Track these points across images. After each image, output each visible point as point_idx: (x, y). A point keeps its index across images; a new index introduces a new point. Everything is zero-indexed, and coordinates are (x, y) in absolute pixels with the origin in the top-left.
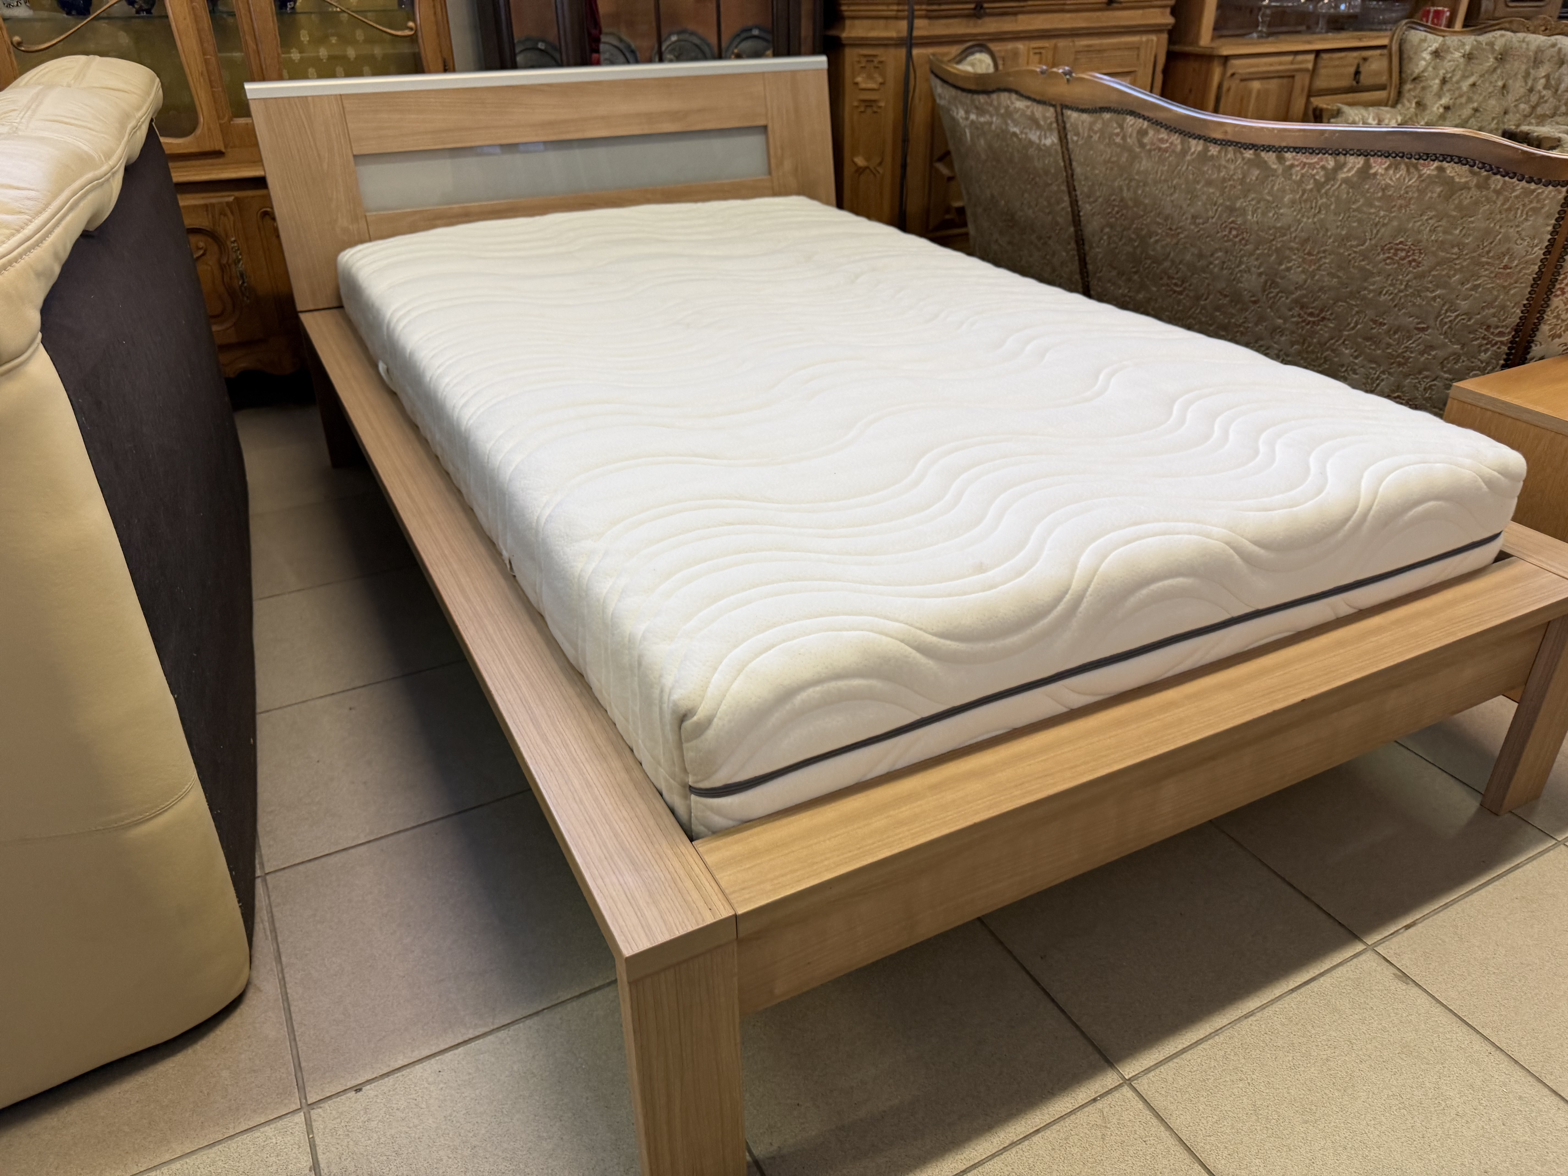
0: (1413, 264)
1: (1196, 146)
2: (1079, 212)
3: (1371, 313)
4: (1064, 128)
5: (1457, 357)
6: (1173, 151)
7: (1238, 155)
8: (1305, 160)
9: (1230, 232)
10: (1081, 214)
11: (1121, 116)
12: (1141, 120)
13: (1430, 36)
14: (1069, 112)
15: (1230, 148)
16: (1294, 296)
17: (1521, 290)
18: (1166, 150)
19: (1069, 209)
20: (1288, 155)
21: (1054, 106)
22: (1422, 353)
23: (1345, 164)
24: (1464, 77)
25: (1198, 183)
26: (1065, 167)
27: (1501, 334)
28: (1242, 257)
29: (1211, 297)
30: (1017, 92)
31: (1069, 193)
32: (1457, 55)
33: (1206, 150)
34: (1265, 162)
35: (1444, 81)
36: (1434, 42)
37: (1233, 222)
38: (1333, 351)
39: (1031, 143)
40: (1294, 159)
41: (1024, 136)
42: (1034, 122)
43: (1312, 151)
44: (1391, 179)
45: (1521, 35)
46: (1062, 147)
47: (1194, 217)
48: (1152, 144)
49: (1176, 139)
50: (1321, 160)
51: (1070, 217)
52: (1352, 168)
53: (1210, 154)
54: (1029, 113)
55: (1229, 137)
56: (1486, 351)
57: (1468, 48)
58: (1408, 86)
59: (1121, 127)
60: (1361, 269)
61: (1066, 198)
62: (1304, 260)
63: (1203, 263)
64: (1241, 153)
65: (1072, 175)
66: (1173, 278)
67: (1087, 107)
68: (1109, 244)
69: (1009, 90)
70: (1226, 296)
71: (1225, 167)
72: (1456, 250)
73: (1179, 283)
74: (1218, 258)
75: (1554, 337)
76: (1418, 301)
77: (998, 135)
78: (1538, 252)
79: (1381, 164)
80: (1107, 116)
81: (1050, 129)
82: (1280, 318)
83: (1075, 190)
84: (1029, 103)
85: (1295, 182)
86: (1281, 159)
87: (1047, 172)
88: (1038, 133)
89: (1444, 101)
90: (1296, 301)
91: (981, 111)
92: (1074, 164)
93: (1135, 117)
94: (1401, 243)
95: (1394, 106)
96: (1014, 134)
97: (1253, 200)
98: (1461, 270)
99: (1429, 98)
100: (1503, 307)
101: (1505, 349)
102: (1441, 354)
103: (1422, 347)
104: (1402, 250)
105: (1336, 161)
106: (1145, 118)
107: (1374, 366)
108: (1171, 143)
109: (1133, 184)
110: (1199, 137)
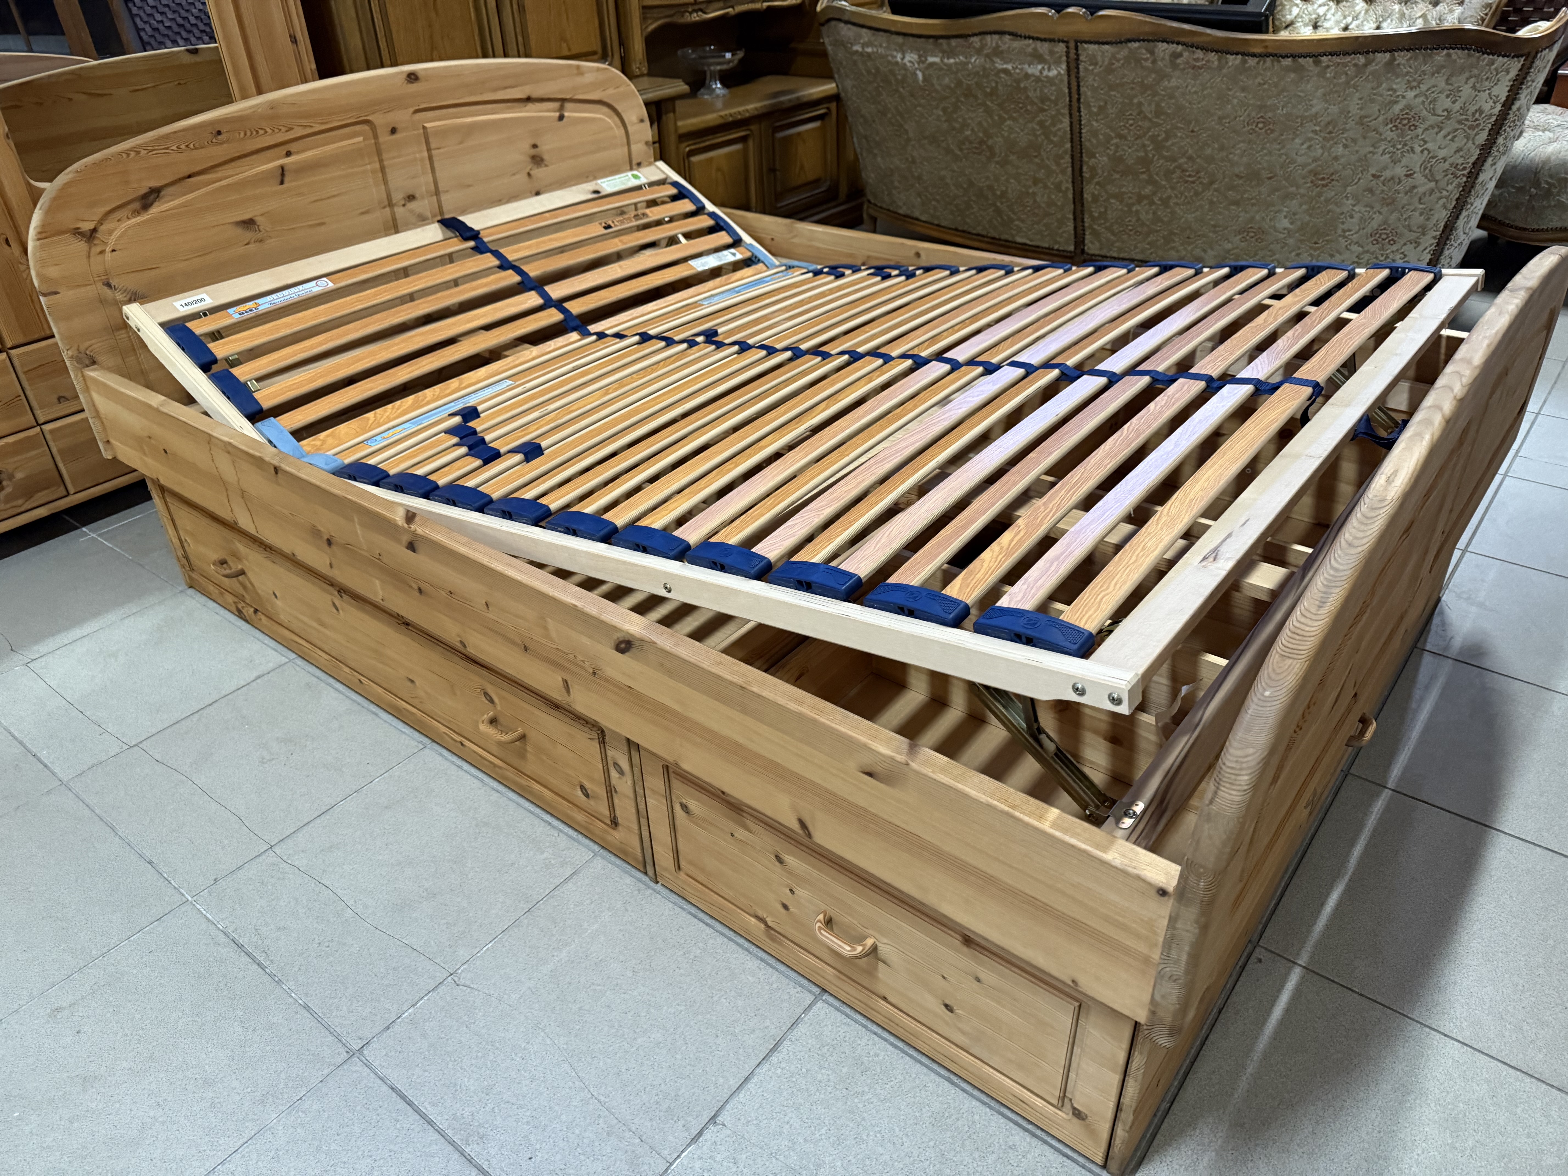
0: (1412, 128)
1: (1234, 61)
2: (1081, 129)
3: (1372, 171)
4: (1077, 59)
5: (1432, 191)
6: (1209, 68)
7: (1276, 64)
8: (1339, 61)
9: (1256, 126)
10: (1083, 131)
11: (1152, 44)
12: (1175, 45)
14: (1086, 46)
15: (1268, 59)
16: (1309, 168)
18: (1200, 68)
19: (1068, 129)
20: (1324, 58)
21: (1063, 41)
22: (1406, 193)
23: (1373, 60)
25: (1230, 90)
26: (1070, 93)
27: (1464, 169)
28: (1265, 144)
29: (1226, 180)
30: (1010, 34)
31: (1071, 115)
33: (1245, 62)
34: (1303, 66)
37: (1262, 117)
38: (1336, 204)
39: (1027, 76)
40: (1329, 60)
41: (1018, 71)
42: (1038, 58)
43: (1346, 54)
44: (1410, 67)
46: (1069, 76)
47: (1220, 118)
48: (1187, 63)
49: (1213, 57)
50: (1354, 59)
51: (1069, 136)
52: (1379, 62)
53: (1247, 65)
54: (1030, 50)
55: (1270, 50)
56: (1451, 184)
59: (1152, 53)
61: (1066, 121)
62: (1324, 139)
63: (1225, 154)
64: (1279, 62)
65: (1079, 100)
66: (1187, 171)
67: (1109, 40)
68: (1116, 152)
69: (1001, 33)
70: (1241, 177)
71: (1261, 75)
72: (1445, 113)
73: (1193, 174)
74: (1240, 148)
76: (1411, 155)
77: (977, 73)
79: (1404, 56)
80: (1136, 45)
81: (1058, 63)
82: (1292, 186)
83: (1079, 111)
84: (1031, 41)
85: (1328, 79)
86: (1317, 63)
87: (1044, 99)
88: (1040, 67)
90: (1310, 172)
91: (951, 54)
92: (1082, 89)
93: (1168, 43)
94: (1407, 114)
96: (1006, 71)
97: (1285, 97)
98: (1445, 127)
100: (1469, 149)
101: (1465, 179)
102: (1421, 190)
103: (1407, 188)
104: (1405, 119)
105: (1366, 59)
106: (1178, 43)
107: (1368, 209)
108: (1208, 61)
109: (1156, 99)
110: (1237, 54)
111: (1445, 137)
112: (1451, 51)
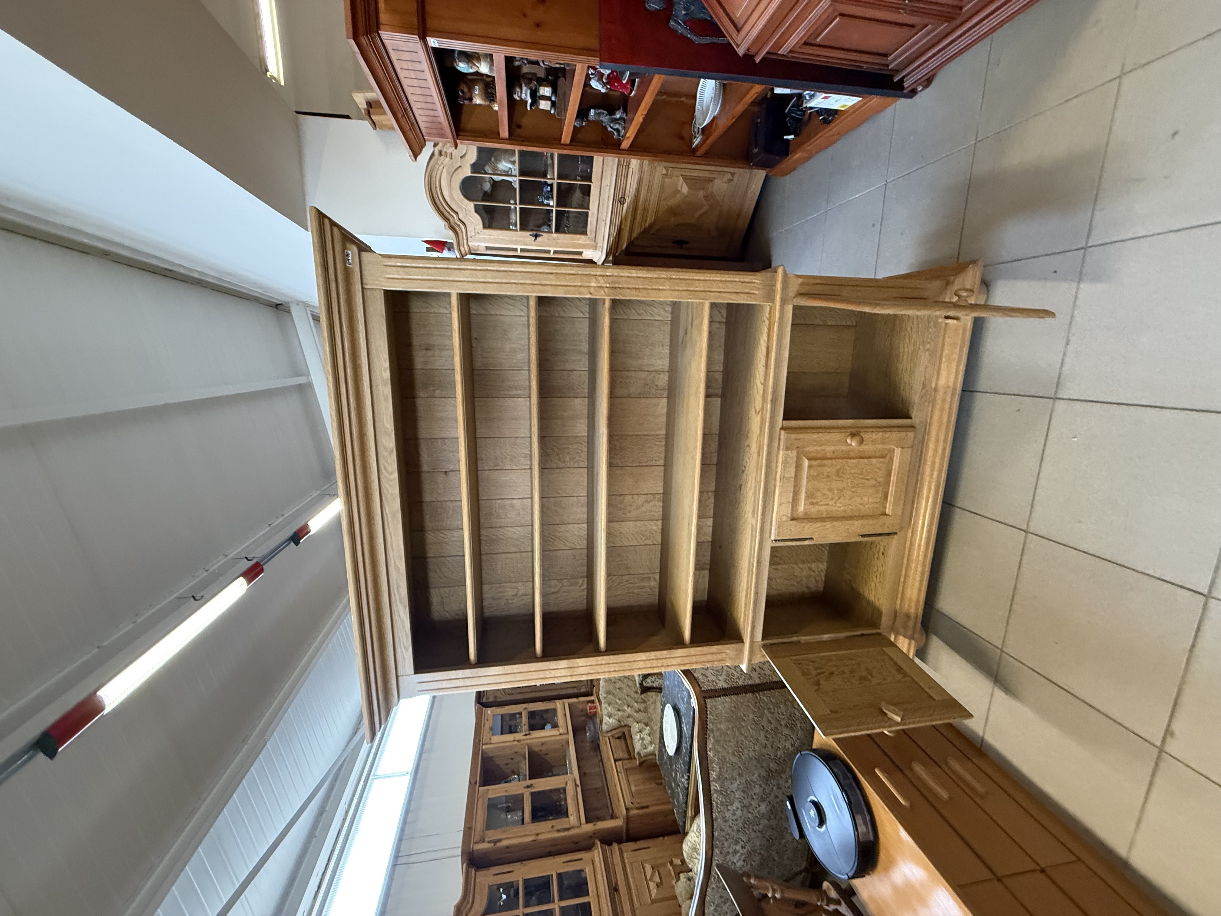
0: (743, 743)
3: (763, 750)
9: (746, 828)
13: (604, 721)
17: (740, 698)
20: (715, 816)
22: (771, 723)
23: (715, 790)
24: (617, 703)
25: (729, 853)
27: (756, 697)
28: (754, 817)
32: (609, 708)
33: (716, 855)
34: (718, 825)
35: (619, 710)
36: (606, 719)
37: (742, 829)
40: (715, 813)
43: (712, 807)
45: (601, 688)
52: (716, 786)
56: (764, 700)
57: (606, 705)
58: (623, 724)
60: (749, 763)
62: (751, 789)
72: (735, 729)
74: (757, 828)
75: (751, 677)
76: (754, 734)
78: (727, 699)
89: (626, 708)
94: (737, 752)
95: (630, 727)
98: (740, 724)
99: (626, 714)
100: (748, 701)
101: (761, 693)
102: (769, 715)
104: (739, 750)
111: (744, 720)
112: (708, 749)
